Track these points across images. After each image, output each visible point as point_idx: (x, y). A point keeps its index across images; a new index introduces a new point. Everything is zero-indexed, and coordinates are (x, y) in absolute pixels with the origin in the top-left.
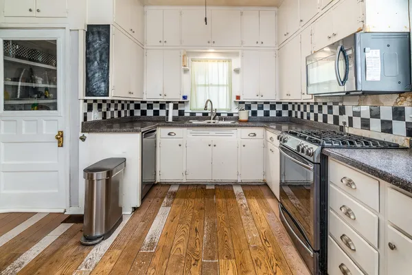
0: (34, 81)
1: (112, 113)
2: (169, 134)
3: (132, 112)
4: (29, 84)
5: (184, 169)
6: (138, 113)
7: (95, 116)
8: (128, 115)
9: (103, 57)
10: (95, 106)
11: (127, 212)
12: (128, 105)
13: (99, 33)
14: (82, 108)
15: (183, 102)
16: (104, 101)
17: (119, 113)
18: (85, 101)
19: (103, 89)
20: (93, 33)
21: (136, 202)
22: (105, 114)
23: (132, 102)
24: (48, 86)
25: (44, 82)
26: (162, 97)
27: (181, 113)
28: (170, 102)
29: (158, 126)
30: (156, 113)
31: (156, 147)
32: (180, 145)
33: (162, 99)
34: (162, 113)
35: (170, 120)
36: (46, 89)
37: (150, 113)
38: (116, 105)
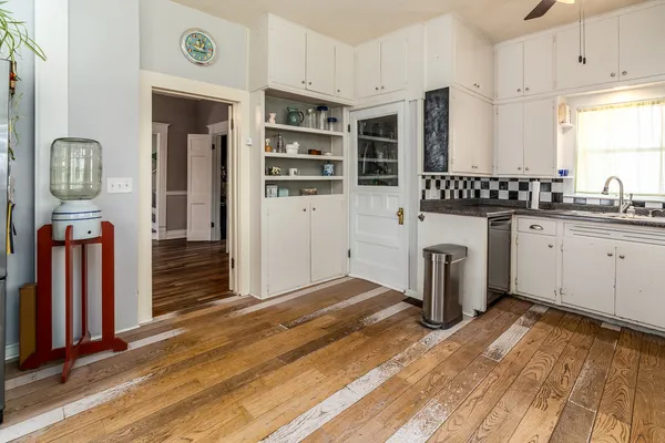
0: (375, 156)
1: (452, 192)
2: (532, 227)
3: (477, 193)
4: (372, 160)
5: (559, 285)
6: (485, 194)
7: (433, 194)
8: (472, 196)
9: (442, 125)
10: (433, 183)
11: (469, 314)
12: (472, 183)
13: (437, 99)
14: (421, 184)
15: (561, 181)
16: (443, 177)
17: (461, 193)
18: (424, 177)
19: (442, 163)
20: (431, 101)
21: (480, 305)
22: (443, 193)
23: (478, 179)
24: (386, 160)
25: (384, 157)
26: (521, 172)
27: (557, 197)
28: (534, 179)
29: (515, 213)
30: (513, 195)
31: (510, 243)
32: (551, 247)
33: (523, 175)
34: (523, 196)
35: (535, 206)
36: (385, 164)
37: (503, 195)
38: (457, 183)
